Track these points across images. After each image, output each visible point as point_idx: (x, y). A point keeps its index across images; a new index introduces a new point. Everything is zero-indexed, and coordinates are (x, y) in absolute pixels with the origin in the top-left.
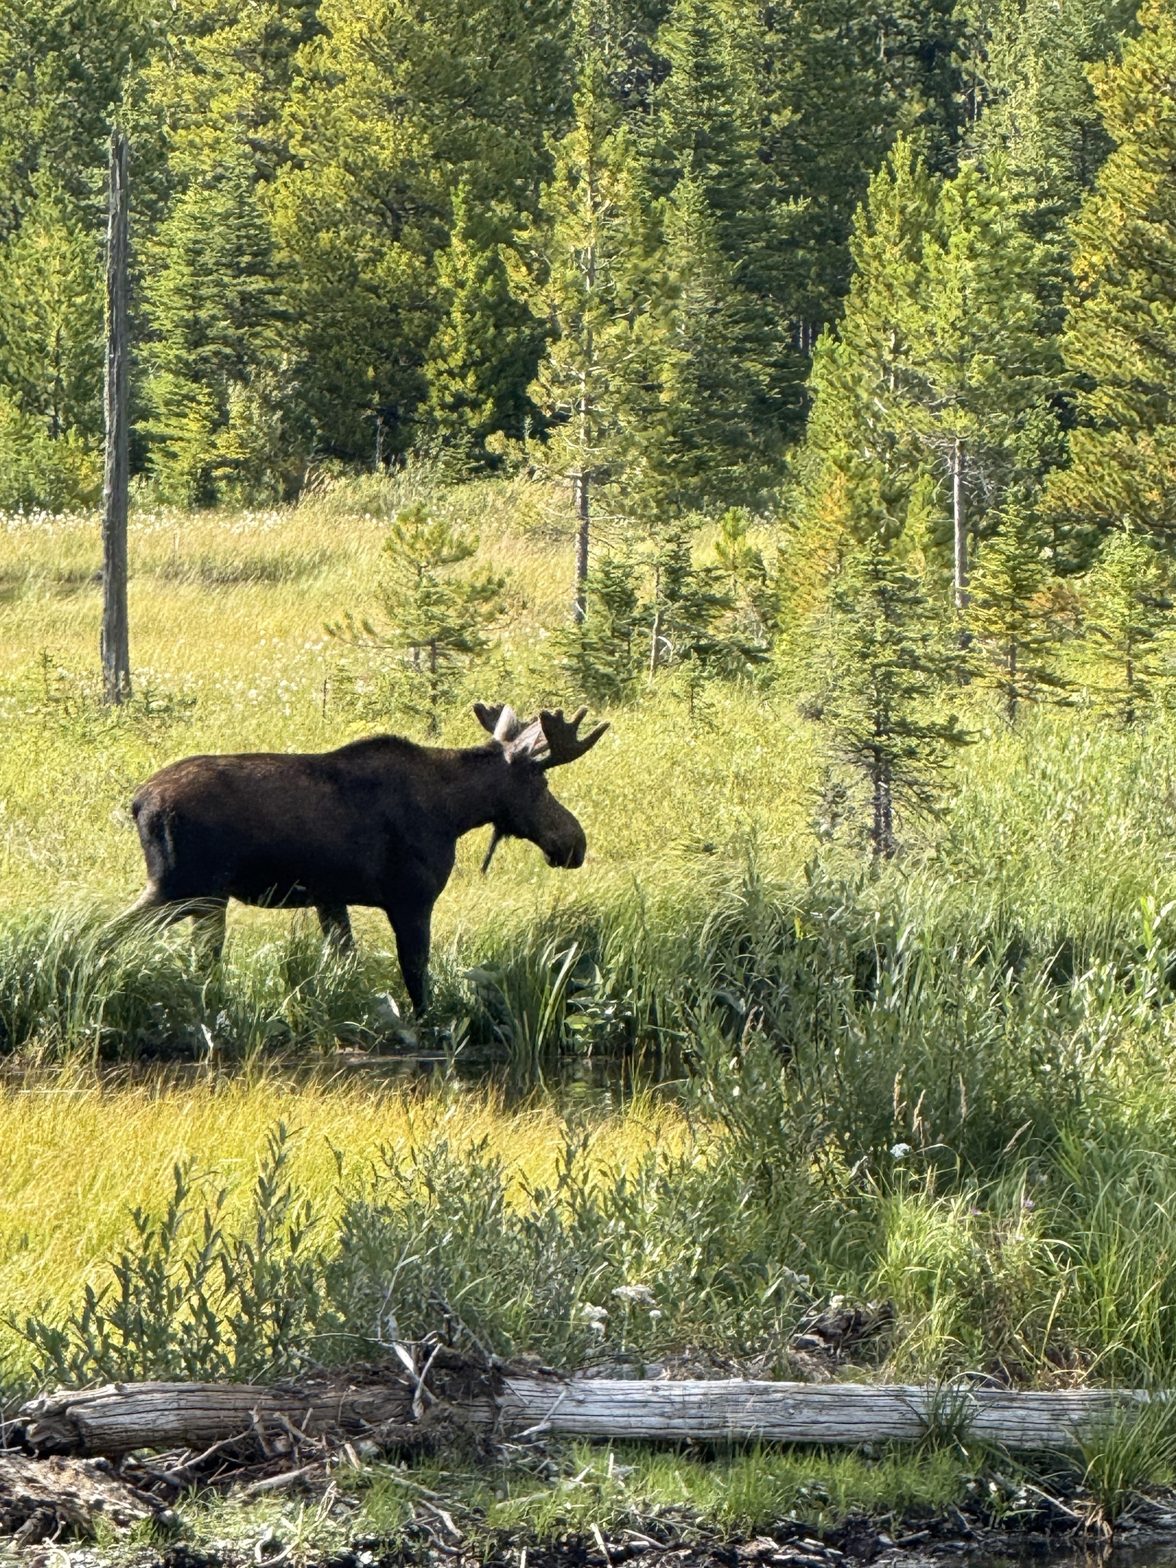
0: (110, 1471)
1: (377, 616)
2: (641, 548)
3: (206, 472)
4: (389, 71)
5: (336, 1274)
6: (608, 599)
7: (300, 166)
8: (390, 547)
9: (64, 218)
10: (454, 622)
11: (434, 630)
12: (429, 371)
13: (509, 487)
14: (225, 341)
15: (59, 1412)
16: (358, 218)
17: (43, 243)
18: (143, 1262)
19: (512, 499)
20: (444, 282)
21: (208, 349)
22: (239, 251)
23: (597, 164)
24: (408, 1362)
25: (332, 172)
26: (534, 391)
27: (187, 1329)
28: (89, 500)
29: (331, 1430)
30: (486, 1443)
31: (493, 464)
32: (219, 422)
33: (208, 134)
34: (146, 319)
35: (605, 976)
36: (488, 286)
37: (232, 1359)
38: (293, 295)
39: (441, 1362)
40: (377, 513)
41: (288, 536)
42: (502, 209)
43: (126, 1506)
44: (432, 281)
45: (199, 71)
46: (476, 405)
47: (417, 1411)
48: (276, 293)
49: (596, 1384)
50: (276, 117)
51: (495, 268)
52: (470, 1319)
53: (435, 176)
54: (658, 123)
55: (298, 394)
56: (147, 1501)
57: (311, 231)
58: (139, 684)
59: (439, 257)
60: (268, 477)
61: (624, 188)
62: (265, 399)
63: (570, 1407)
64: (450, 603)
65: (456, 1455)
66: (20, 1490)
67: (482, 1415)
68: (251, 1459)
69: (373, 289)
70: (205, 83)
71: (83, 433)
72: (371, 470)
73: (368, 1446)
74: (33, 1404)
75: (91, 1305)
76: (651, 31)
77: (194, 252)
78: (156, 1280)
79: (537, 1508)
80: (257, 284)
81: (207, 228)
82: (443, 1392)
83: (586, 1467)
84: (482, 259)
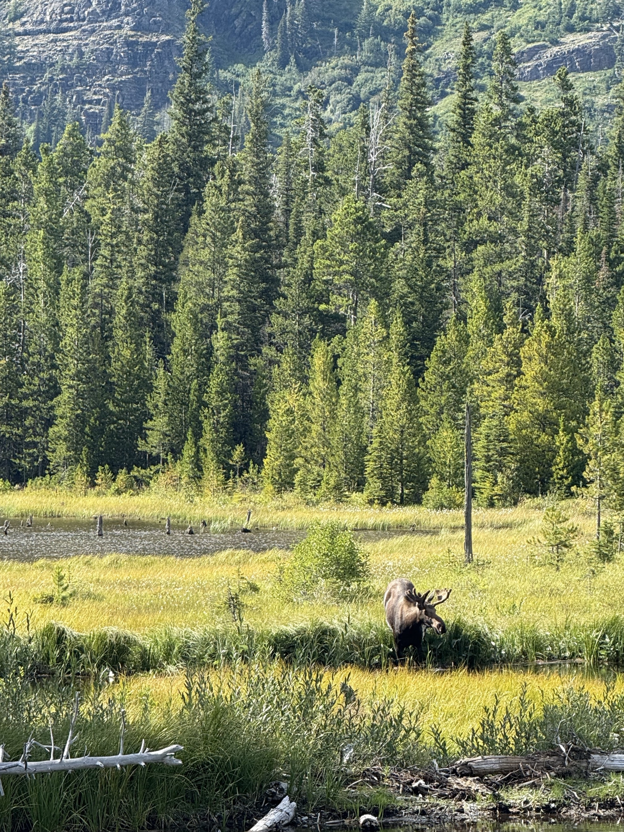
0: (480, 781)
1: (541, 537)
2: (615, 518)
3: (491, 498)
4: (541, 385)
5: (543, 725)
6: (606, 532)
7: (516, 412)
8: (545, 518)
9: (451, 427)
10: (563, 539)
11: (558, 541)
12: (553, 469)
13: (576, 501)
14: (496, 461)
15: (466, 764)
16: (533, 426)
17: (445, 434)
18: (488, 721)
19: (578, 504)
20: (558, 444)
21: (491, 463)
22: (500, 436)
23: (601, 410)
24: (564, 749)
25: (526, 413)
26: (584, 474)
27: (501, 740)
28: (459, 506)
29: (542, 769)
30: (586, 772)
31: (572, 494)
32: (495, 483)
33: (491, 403)
34: (474, 455)
35: (610, 639)
36: (570, 445)
37: (514, 748)
38: (515, 448)
39: (573, 750)
40: (539, 509)
41: (515, 515)
42: (574, 423)
43: (485, 791)
44: (554, 444)
45: (488, 385)
46: (567, 478)
47: (566, 763)
48: (511, 447)
49: (617, 756)
50: (510, 398)
51: (572, 439)
52: (581, 738)
53: (554, 414)
54: (617, 398)
55: (517, 475)
56: (491, 789)
57: (520, 430)
58: (475, 558)
59: (556, 437)
60: (509, 499)
61: (609, 417)
62: (508, 477)
63: (609, 762)
64: (562, 534)
65: (578, 776)
66: (455, 786)
67: (585, 764)
68: (520, 777)
69: (538, 446)
70: (490, 389)
71: (457, 487)
72: (537, 496)
73: (553, 774)
74: (458, 762)
75: (474, 734)
76: (614, 373)
77: (487, 436)
78: (492, 726)
79: (601, 791)
80: (505, 445)
81: (491, 429)
82: (573, 758)
83: (614, 779)
84: (568, 437)
